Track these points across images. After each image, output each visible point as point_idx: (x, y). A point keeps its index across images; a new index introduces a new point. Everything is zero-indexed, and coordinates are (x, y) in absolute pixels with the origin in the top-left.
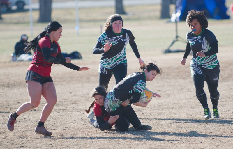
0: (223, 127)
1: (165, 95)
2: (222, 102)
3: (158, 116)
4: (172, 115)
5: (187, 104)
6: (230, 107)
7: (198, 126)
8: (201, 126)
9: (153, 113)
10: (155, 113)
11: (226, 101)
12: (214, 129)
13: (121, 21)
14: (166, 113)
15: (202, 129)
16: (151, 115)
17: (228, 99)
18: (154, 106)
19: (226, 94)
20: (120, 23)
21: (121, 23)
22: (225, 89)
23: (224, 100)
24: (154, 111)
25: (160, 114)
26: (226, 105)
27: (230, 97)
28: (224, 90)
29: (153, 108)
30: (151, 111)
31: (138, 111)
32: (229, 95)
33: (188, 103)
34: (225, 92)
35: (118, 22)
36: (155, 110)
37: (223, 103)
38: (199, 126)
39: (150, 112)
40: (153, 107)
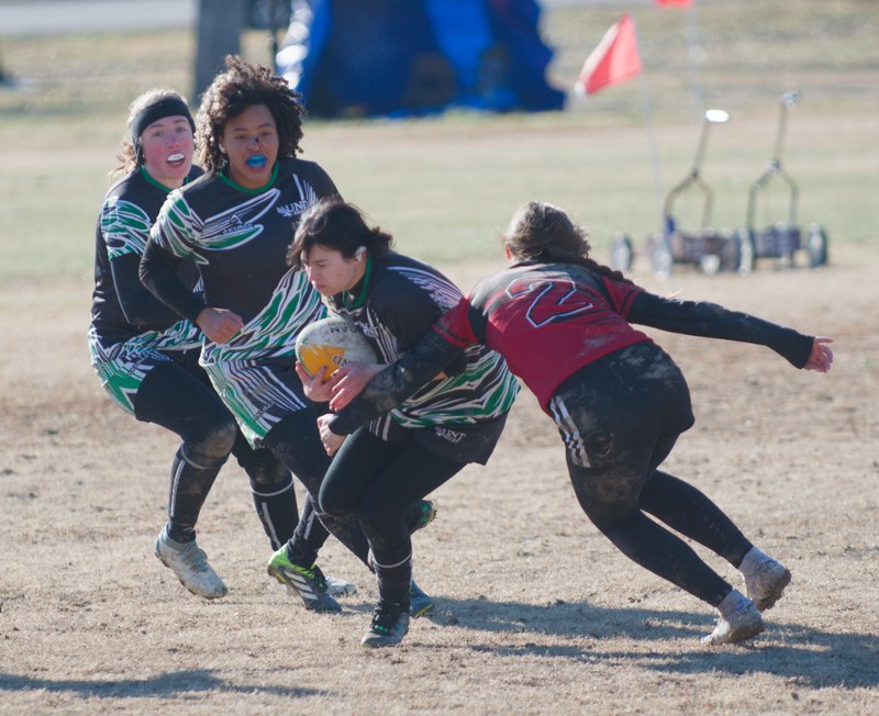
0: (532, 691)
1: (217, 518)
2: (526, 554)
3: (181, 635)
4: (256, 631)
5: (335, 568)
6: (569, 584)
7: (399, 685)
8: (413, 688)
9: (155, 620)
10: (165, 619)
11: (545, 550)
12: (482, 703)
13: (185, 119)
14: (224, 620)
15: (418, 702)
16: (142, 629)
17: (555, 542)
18: (158, 578)
19: (548, 515)
20: (180, 130)
21: (187, 126)
22: (540, 486)
23: (538, 543)
24: (161, 604)
25: (193, 625)
26: (544, 570)
27: (569, 531)
28: (535, 492)
29: (152, 591)
30: (145, 608)
31: (70, 607)
32: (559, 518)
33: (340, 563)
34: (539, 501)
35: (168, 123)
36: (165, 601)
37: (528, 559)
38: (403, 688)
39: (138, 612)
40: (152, 583)
